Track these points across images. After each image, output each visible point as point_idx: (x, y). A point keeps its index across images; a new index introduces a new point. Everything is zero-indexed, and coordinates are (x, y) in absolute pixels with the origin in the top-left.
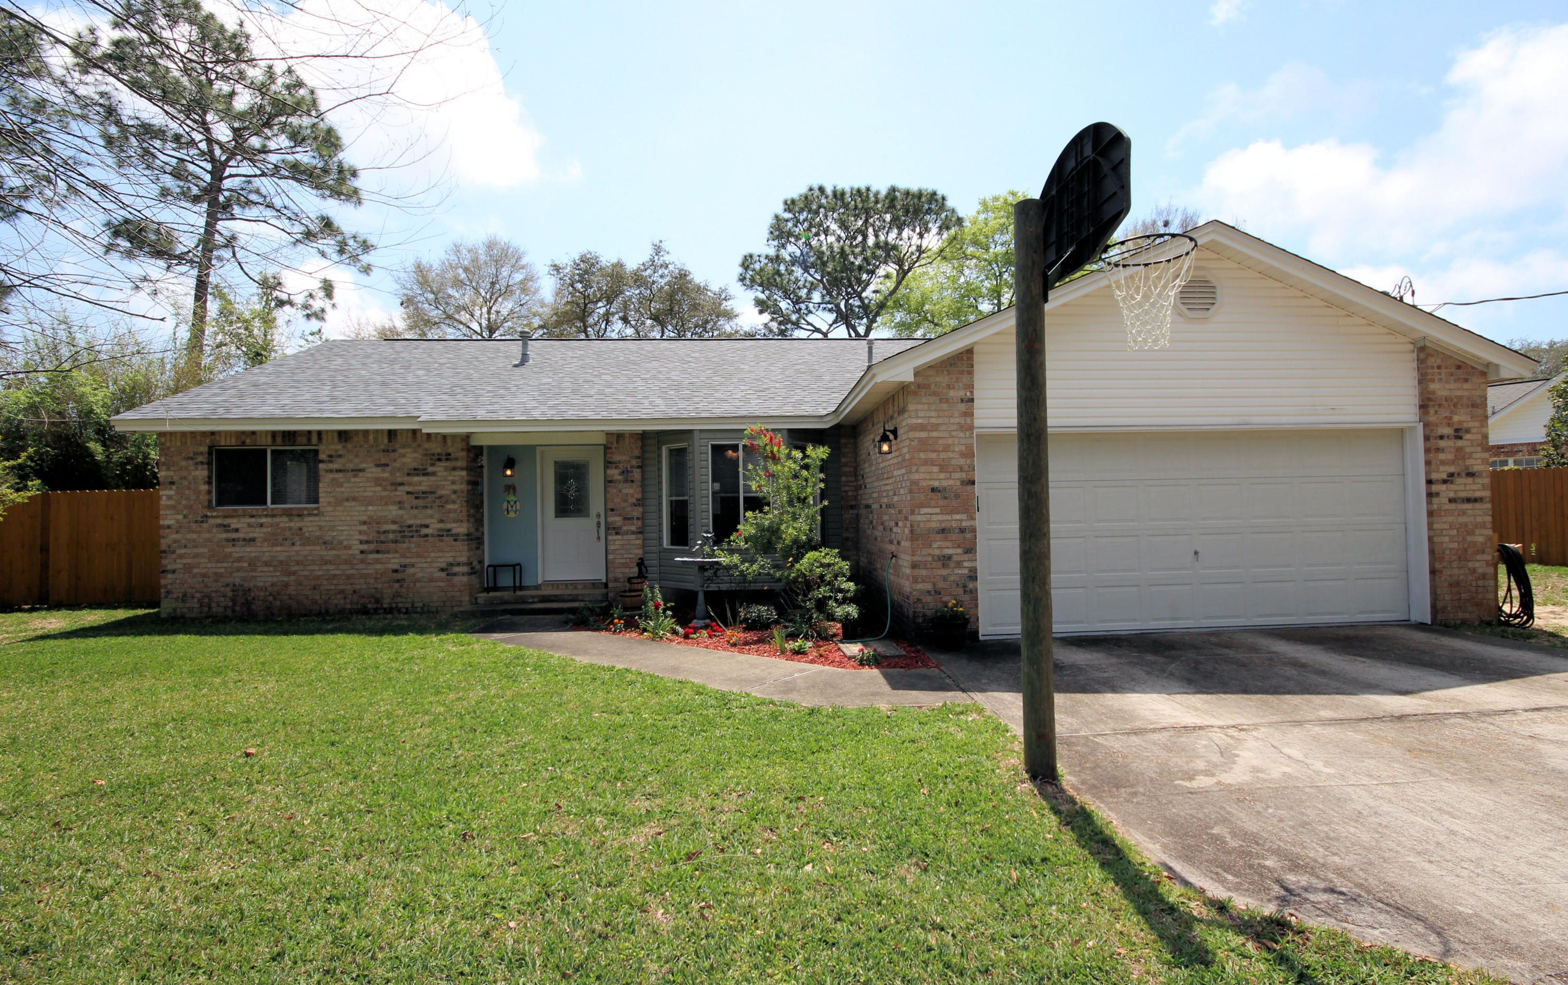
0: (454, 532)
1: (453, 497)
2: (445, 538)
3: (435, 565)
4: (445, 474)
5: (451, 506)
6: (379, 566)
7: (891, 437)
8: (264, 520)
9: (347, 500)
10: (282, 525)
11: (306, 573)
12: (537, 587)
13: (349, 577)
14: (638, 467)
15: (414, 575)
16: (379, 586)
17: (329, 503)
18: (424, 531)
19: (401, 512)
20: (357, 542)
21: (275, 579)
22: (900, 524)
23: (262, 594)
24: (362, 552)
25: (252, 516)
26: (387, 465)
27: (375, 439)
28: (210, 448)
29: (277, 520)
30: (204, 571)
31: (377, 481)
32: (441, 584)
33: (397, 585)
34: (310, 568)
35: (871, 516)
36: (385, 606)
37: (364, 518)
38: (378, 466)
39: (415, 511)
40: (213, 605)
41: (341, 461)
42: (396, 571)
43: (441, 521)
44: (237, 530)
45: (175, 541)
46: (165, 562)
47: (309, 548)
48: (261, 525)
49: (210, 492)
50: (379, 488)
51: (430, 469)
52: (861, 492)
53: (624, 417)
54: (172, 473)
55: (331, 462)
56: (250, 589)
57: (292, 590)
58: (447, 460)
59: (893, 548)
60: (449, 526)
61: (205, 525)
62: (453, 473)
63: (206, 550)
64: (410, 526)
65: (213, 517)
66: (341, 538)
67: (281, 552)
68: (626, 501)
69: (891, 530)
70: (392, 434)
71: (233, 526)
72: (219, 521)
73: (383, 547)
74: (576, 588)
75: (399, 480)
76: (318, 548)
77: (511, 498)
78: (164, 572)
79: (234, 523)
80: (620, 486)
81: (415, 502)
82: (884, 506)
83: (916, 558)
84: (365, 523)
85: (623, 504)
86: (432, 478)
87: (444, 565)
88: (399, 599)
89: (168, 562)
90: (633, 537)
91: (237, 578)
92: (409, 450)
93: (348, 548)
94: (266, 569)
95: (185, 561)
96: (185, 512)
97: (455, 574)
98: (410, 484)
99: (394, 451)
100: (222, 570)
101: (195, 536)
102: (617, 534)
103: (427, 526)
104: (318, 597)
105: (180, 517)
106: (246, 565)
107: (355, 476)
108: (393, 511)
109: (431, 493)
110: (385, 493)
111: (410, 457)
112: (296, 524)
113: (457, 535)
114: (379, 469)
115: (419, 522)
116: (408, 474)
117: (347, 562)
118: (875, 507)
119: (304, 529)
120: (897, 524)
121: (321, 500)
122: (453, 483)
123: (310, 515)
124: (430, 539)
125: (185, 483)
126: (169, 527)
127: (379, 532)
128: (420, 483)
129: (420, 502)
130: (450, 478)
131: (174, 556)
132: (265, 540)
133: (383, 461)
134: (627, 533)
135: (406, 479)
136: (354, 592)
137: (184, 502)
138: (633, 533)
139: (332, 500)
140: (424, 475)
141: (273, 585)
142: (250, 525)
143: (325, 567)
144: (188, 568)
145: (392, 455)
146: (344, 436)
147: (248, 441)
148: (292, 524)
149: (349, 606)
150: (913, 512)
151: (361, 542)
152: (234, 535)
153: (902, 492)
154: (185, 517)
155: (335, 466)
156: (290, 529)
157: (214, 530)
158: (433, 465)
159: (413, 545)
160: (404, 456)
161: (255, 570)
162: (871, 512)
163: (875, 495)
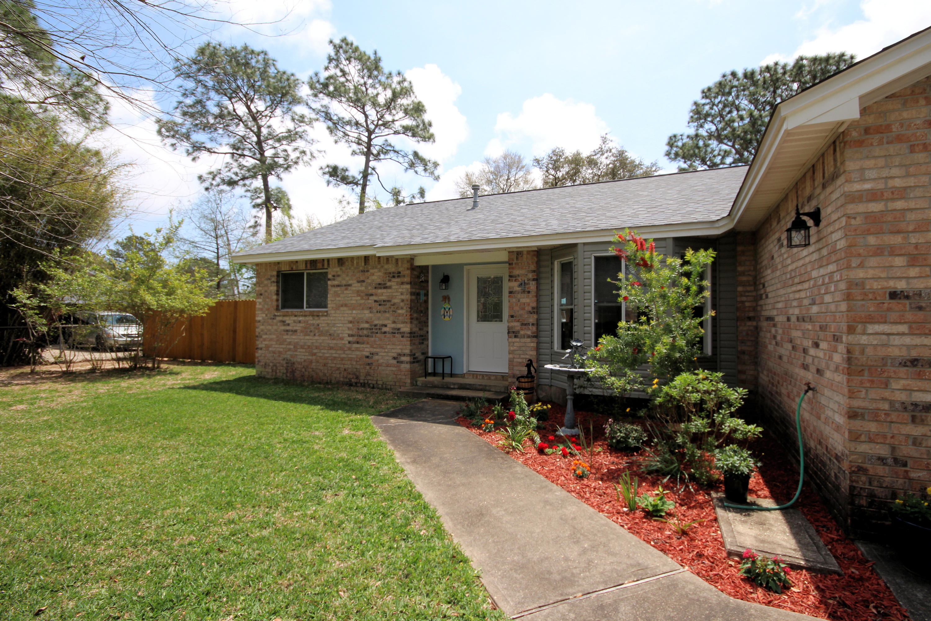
0: (402, 330)
1: (402, 304)
2: (396, 335)
3: (390, 354)
4: (397, 287)
5: (400, 311)
6: (358, 353)
7: (810, 222)
8: (301, 318)
9: (342, 306)
10: (310, 322)
11: (321, 355)
12: (463, 376)
13: (342, 359)
14: (534, 280)
15: (378, 361)
16: (358, 367)
17: (333, 308)
18: (384, 329)
19: (371, 315)
20: (347, 335)
21: (306, 358)
22: (823, 345)
23: (299, 366)
24: (349, 342)
25: (296, 316)
26: (363, 281)
27: (358, 263)
28: (278, 272)
29: (307, 318)
30: (274, 349)
31: (358, 293)
32: (394, 369)
33: (368, 367)
34: (323, 351)
35: (773, 330)
36: (362, 381)
37: (351, 319)
38: (358, 282)
39: (379, 315)
40: (278, 371)
41: (339, 279)
42: (367, 357)
43: (394, 322)
44: (288, 325)
45: (262, 330)
46: (258, 343)
47: (322, 338)
48: (300, 322)
49: (277, 300)
50: (359, 298)
51: (389, 284)
52: (761, 302)
53: (518, 235)
54: (261, 288)
55: (334, 280)
56: (294, 363)
57: (314, 365)
58: (398, 277)
59: (810, 376)
60: (399, 326)
61: (275, 321)
62: (402, 286)
63: (274, 337)
64: (376, 325)
65: (278, 316)
66: (339, 332)
67: (309, 340)
68: (523, 309)
69: (805, 351)
70: (366, 258)
71: (287, 322)
72: (281, 318)
73: (360, 340)
74: (490, 379)
75: (370, 292)
76: (327, 338)
77: (447, 306)
78: (257, 348)
79: (288, 320)
80: (519, 296)
81: (379, 307)
82: (793, 319)
83: (856, 403)
84: (351, 322)
85: (521, 312)
86: (389, 290)
87: (395, 355)
88: (369, 378)
89: (260, 343)
90: (529, 340)
91: (288, 355)
92: (376, 270)
93: (342, 339)
94: (302, 350)
95: (267, 343)
96: (266, 312)
97: (402, 362)
98: (376, 295)
99: (368, 271)
100: (282, 350)
101: (270, 327)
102: (516, 337)
103: (386, 326)
104: (326, 371)
105: (264, 315)
106: (292, 347)
107: (346, 289)
108: (367, 314)
109: (389, 301)
110: (363, 301)
111: (376, 276)
112: (316, 322)
113: (404, 333)
114: (359, 284)
115: (381, 322)
116: (375, 288)
117: (342, 349)
118: (781, 319)
119: (320, 325)
120: (816, 345)
121: (329, 306)
122: (402, 294)
123: (323, 316)
124: (387, 335)
125: (267, 294)
126: (259, 321)
127: (358, 329)
128: (382, 294)
129: (382, 308)
130: (400, 290)
131: (261, 339)
132: (302, 331)
133: (362, 279)
134: (524, 336)
135: (374, 291)
136: (345, 370)
137: (266, 306)
138: (529, 337)
139: (334, 306)
140: (385, 288)
141: (305, 361)
142: (294, 322)
143: (330, 352)
144: (267, 347)
145: (366, 274)
146: (341, 261)
147: (294, 268)
148: (314, 322)
149: (342, 379)
150: (851, 330)
151: (349, 336)
152: (288, 328)
153: (828, 298)
154: (266, 315)
155: (336, 283)
156: (313, 325)
157: (279, 324)
158: (390, 281)
159: (377, 339)
160: (373, 275)
161: (296, 351)
162: (775, 326)
163: (780, 305)
